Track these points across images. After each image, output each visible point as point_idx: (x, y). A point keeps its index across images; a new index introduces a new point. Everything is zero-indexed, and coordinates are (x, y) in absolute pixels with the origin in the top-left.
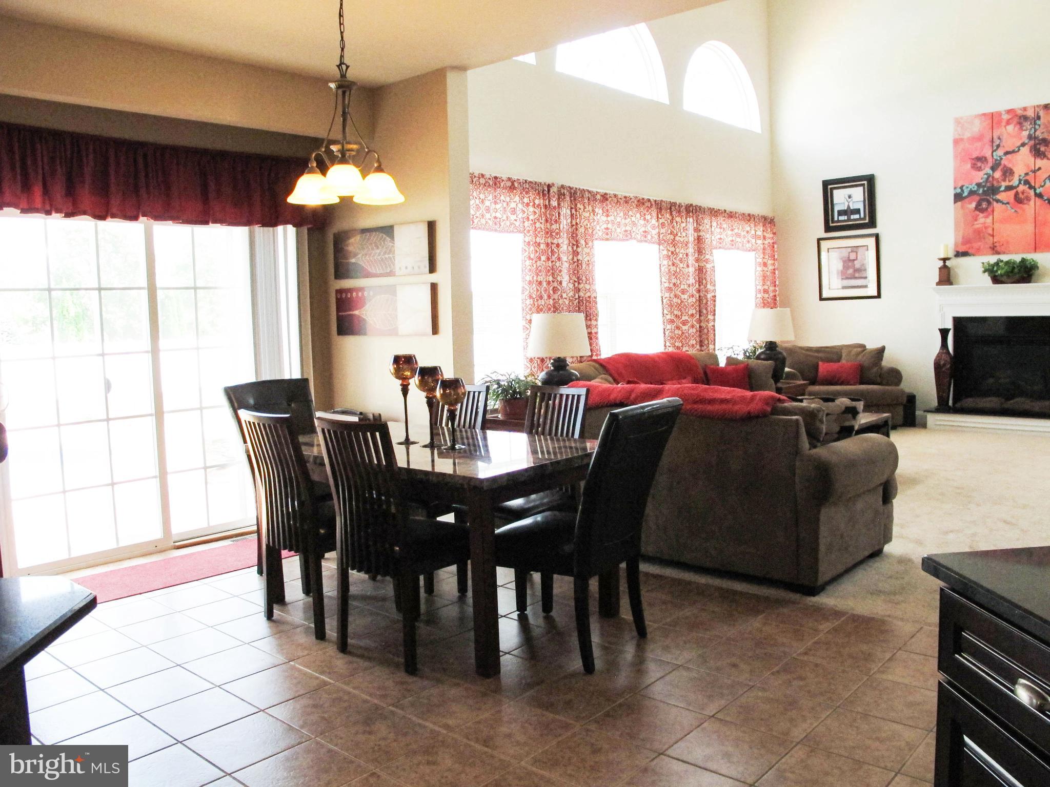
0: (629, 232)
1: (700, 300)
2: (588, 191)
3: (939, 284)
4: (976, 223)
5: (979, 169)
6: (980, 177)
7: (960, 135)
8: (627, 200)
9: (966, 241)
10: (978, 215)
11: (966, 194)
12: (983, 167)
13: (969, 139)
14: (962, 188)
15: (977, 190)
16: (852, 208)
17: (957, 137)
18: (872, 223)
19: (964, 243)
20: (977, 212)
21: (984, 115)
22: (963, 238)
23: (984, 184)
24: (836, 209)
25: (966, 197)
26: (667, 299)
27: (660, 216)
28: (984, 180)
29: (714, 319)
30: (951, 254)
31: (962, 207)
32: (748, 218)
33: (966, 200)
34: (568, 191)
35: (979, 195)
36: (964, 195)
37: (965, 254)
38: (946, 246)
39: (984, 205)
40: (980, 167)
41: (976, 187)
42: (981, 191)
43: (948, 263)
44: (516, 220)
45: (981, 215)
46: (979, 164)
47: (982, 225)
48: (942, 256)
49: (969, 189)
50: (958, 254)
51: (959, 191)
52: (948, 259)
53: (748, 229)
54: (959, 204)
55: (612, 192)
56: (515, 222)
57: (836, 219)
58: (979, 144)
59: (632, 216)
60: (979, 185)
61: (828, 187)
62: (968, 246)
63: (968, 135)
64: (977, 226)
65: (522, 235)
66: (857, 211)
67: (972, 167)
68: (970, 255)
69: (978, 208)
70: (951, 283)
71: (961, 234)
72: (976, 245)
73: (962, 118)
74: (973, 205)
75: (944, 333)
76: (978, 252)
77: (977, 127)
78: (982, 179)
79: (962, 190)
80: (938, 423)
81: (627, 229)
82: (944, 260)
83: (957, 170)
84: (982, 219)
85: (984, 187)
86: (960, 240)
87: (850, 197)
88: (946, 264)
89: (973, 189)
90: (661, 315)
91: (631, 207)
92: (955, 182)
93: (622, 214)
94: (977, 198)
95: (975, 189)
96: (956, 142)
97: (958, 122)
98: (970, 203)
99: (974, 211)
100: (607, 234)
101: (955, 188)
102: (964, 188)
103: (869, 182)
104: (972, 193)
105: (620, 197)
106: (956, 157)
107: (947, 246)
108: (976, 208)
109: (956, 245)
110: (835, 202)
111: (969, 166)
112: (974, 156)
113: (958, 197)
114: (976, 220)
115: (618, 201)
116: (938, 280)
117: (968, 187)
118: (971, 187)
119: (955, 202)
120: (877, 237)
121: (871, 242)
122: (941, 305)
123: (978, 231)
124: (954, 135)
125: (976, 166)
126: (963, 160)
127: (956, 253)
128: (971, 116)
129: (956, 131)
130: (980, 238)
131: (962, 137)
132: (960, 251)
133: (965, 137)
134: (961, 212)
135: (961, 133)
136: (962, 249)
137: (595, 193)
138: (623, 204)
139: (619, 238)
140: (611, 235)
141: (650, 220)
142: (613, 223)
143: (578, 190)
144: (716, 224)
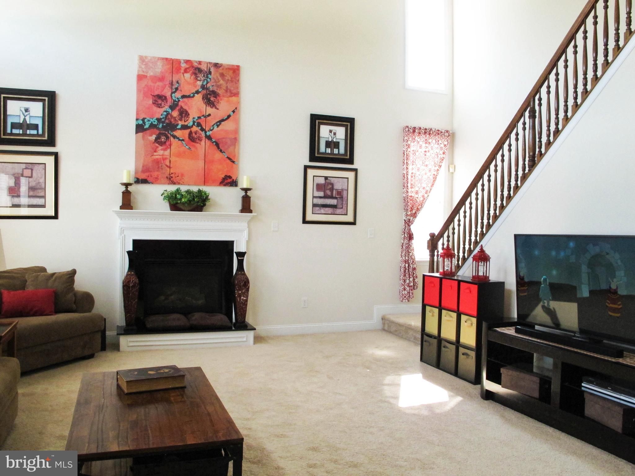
3: (121, 208)
4: (155, 154)
5: (159, 106)
6: (160, 113)
7: (143, 72)
9: (146, 169)
10: (158, 147)
11: (147, 126)
12: (163, 105)
13: (151, 76)
14: (143, 120)
15: (158, 124)
16: (28, 123)
17: (141, 73)
18: (51, 141)
19: (143, 171)
20: (157, 145)
21: (167, 59)
22: (143, 166)
23: (163, 120)
24: (10, 120)
25: (146, 129)
28: (164, 116)
30: (132, 181)
31: (143, 137)
33: (148, 132)
35: (158, 129)
36: (145, 127)
37: (145, 181)
38: (128, 172)
39: (163, 139)
40: (161, 104)
41: (156, 121)
42: (161, 126)
43: (130, 188)
45: (160, 148)
46: (160, 102)
47: (161, 157)
48: (125, 181)
49: (150, 122)
50: (138, 181)
51: (141, 122)
52: (130, 184)
54: (140, 134)
57: (9, 131)
58: (160, 84)
60: (159, 120)
61: (3, 96)
62: (147, 174)
63: (151, 73)
64: (157, 157)
66: (34, 126)
67: (153, 103)
68: (149, 183)
69: (157, 140)
70: (131, 208)
71: (142, 161)
72: (155, 174)
73: (146, 57)
74: (154, 137)
75: (132, 255)
76: (155, 181)
77: (159, 69)
78: (162, 115)
79: (144, 123)
82: (127, 185)
83: (139, 104)
84: (161, 152)
85: (163, 122)
86: (140, 169)
87: (27, 110)
88: (129, 189)
89: (154, 123)
92: (137, 114)
94: (158, 132)
95: (156, 123)
96: (140, 78)
97: (142, 59)
98: (151, 135)
99: (153, 143)
101: (137, 120)
102: (146, 120)
103: (50, 99)
104: (152, 126)
106: (139, 91)
107: (130, 171)
108: (156, 140)
109: (136, 172)
110: (8, 113)
111: (151, 102)
112: (156, 93)
113: (140, 128)
114: (155, 151)
116: (121, 204)
117: (149, 121)
118: (152, 120)
119: (137, 132)
120: (56, 156)
121: (50, 161)
122: (121, 228)
123: (157, 162)
124: (138, 71)
125: (157, 103)
126: (145, 95)
127: (136, 179)
128: (154, 58)
129: (140, 67)
130: (158, 167)
131: (145, 74)
132: (140, 178)
133: (148, 75)
134: (142, 142)
135: (145, 70)
136: (142, 176)
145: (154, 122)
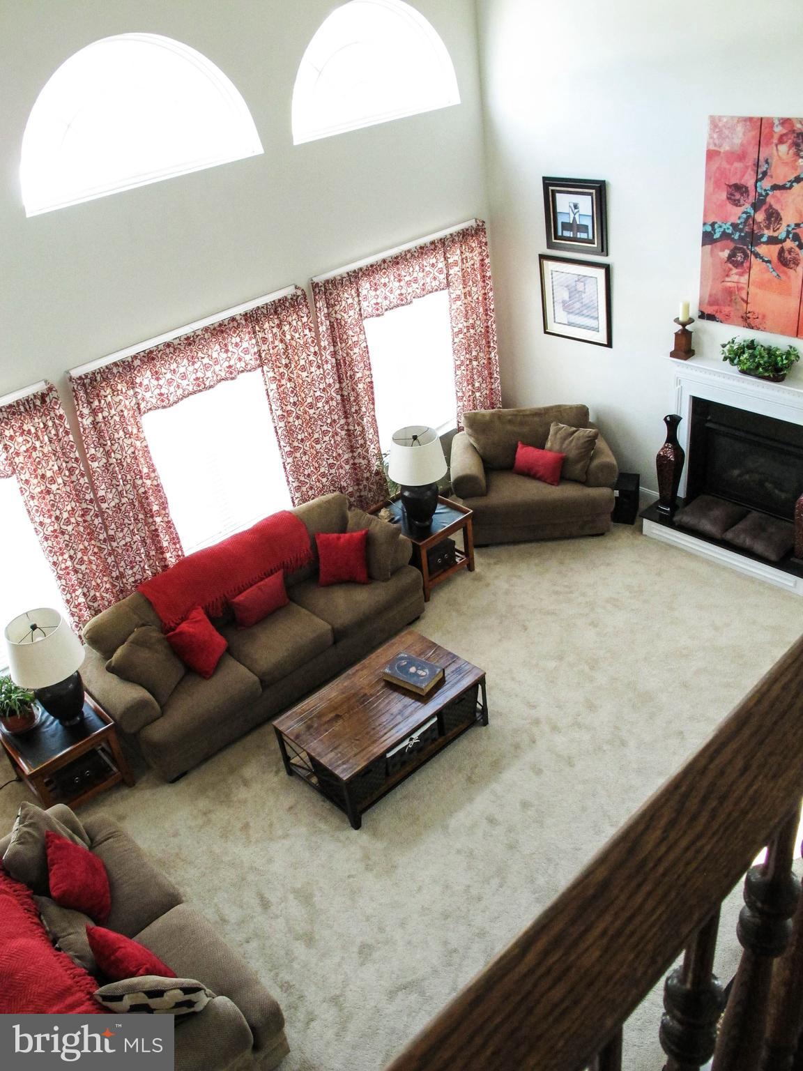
0: (201, 380)
1: (344, 400)
2: (115, 364)
3: (673, 356)
4: (727, 279)
5: (737, 203)
6: (736, 214)
7: (715, 145)
8: (190, 341)
9: (713, 302)
10: (731, 269)
11: (717, 236)
12: (742, 201)
13: (726, 153)
14: (713, 225)
15: (733, 233)
16: (578, 223)
17: (712, 147)
18: (604, 250)
19: (711, 303)
20: (730, 266)
21: (750, 119)
22: (710, 296)
23: (741, 227)
24: (560, 220)
25: (716, 241)
26: (282, 428)
27: (257, 328)
28: (743, 220)
29: (374, 408)
30: (694, 312)
31: (712, 252)
33: (718, 244)
34: (79, 384)
35: (733, 240)
36: (715, 237)
37: (711, 317)
38: (687, 307)
39: (740, 257)
40: (739, 201)
41: (731, 228)
42: (736, 236)
43: (689, 327)
45: (735, 271)
46: (738, 196)
47: (735, 285)
48: (681, 319)
49: (722, 230)
50: (703, 316)
51: (709, 229)
52: (691, 321)
53: (434, 261)
54: (708, 247)
55: (162, 343)
57: (560, 234)
58: (739, 165)
59: (203, 358)
60: (735, 226)
61: (552, 186)
62: (715, 308)
63: (726, 147)
64: (729, 284)
65: (13, 478)
66: (584, 228)
67: (728, 198)
68: (718, 321)
70: (691, 353)
71: (709, 287)
72: (726, 309)
73: (720, 118)
74: (726, 253)
75: (673, 422)
76: (726, 319)
77: (739, 138)
78: (739, 218)
79: (714, 229)
81: (198, 376)
82: (684, 323)
83: (707, 199)
84: (735, 278)
85: (741, 230)
86: (707, 299)
87: (576, 206)
88: (687, 328)
89: (727, 231)
90: (278, 448)
91: (201, 347)
92: (705, 216)
93: (185, 361)
94: (732, 245)
95: (729, 231)
96: (711, 155)
97: (715, 123)
98: (722, 250)
99: (725, 263)
100: (163, 401)
101: (704, 224)
102: (716, 226)
103: (599, 190)
104: (725, 235)
105: (176, 342)
106: (708, 178)
107: (689, 304)
108: (730, 257)
109: (701, 304)
110: (558, 211)
111: (724, 195)
112: (733, 182)
113: (708, 238)
114: (727, 276)
115: (175, 349)
116: (672, 352)
117: (720, 227)
118: (724, 227)
119: (704, 244)
120: (608, 269)
121: (601, 274)
122: (677, 378)
123: (729, 292)
124: (708, 144)
125: (733, 197)
126: (717, 184)
127: (700, 314)
128: (732, 118)
129: (711, 137)
130: (731, 301)
131: (718, 149)
132: (706, 313)
133: (722, 150)
134: (709, 260)
135: (717, 141)
136: (709, 310)
137: (130, 360)
138: (185, 348)
139: (186, 393)
140: (169, 400)
141: (240, 343)
142: (170, 382)
143: (98, 373)
144: (368, 285)
145: (728, 229)
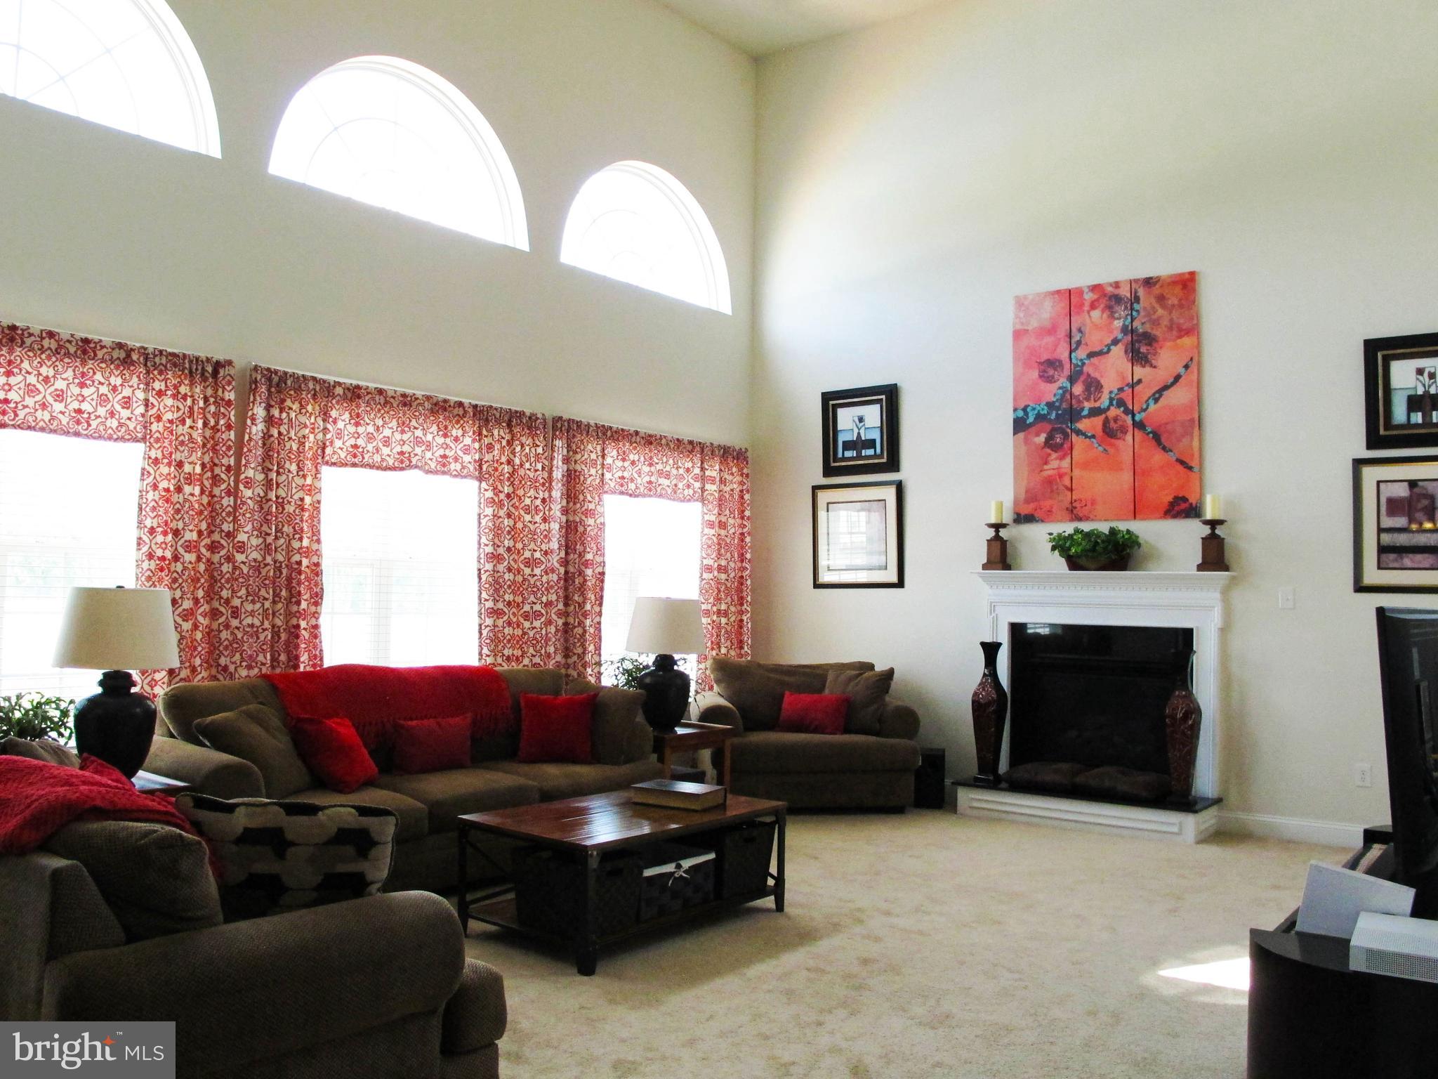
0: (407, 455)
1: (567, 578)
2: (314, 379)
3: (987, 567)
4: (1046, 467)
5: (1050, 380)
6: (1051, 392)
7: (1022, 324)
8: (407, 401)
9: (1031, 497)
10: (1050, 455)
11: (1031, 420)
12: (1056, 376)
13: (1035, 329)
14: (1024, 410)
15: (1048, 413)
16: (863, 439)
17: (1019, 327)
18: (893, 463)
19: (1028, 501)
20: (1048, 451)
21: (1058, 292)
22: (1027, 491)
23: (1057, 404)
24: (842, 438)
25: (1031, 425)
26: (488, 573)
27: (485, 432)
28: (1058, 397)
29: (601, 611)
30: (1007, 517)
31: (1026, 441)
32: (690, 447)
33: (1033, 429)
34: (263, 376)
35: (1050, 421)
36: (1028, 422)
37: (1029, 519)
38: (1000, 506)
39: (1058, 439)
40: (1053, 377)
41: (1046, 408)
42: (1053, 416)
43: (1003, 533)
44: (129, 419)
45: (1054, 455)
46: (1051, 372)
47: (1056, 472)
48: (993, 521)
49: (1036, 412)
50: (1021, 519)
51: (1020, 414)
52: (1004, 526)
53: (690, 465)
54: (1021, 435)
55: (372, 385)
56: (128, 422)
57: (840, 455)
58: (1049, 340)
59: (415, 428)
60: (1050, 405)
61: (832, 402)
62: (1032, 506)
63: (1034, 324)
64: (1048, 473)
65: (141, 447)
66: (871, 443)
67: (1041, 377)
68: (1037, 521)
69: (1048, 443)
70: (1007, 567)
71: (1024, 483)
72: (1047, 504)
73: (1025, 297)
74: (1042, 438)
75: (990, 650)
76: (1047, 517)
77: (1047, 312)
78: (1055, 395)
79: (1026, 413)
80: (976, 804)
81: (404, 450)
82: (997, 527)
83: (1017, 381)
84: (1056, 464)
85: (1058, 408)
86: (1022, 496)
87: (861, 419)
88: (1000, 534)
89: (1042, 412)
90: (476, 601)
91: (417, 414)
92: (1015, 400)
93: (394, 423)
94: (1049, 427)
95: (1045, 412)
96: (1018, 335)
97: (1020, 303)
98: (1038, 435)
99: (1043, 448)
100: (355, 456)
101: (1015, 410)
102: (1029, 409)
103: (889, 397)
104: (1040, 418)
105: (390, 393)
106: (1016, 359)
107: (1002, 503)
109: (1016, 502)
110: (839, 428)
111: (1035, 374)
112: (1045, 357)
113: (1020, 425)
114: (1046, 463)
115: (386, 402)
116: (985, 561)
117: (1034, 409)
118: (1038, 408)
119: (1015, 433)
120: (900, 488)
121: (890, 494)
122: (991, 603)
123: (1049, 482)
124: (1014, 324)
125: (1046, 375)
126: (1027, 365)
127: (1016, 516)
128: (1038, 295)
129: (1017, 317)
130: (1052, 491)
131: (1026, 328)
132: (1023, 514)
133: (1030, 328)
134: (1023, 449)
135: (1024, 320)
136: (1026, 510)
137: (332, 383)
138: (398, 406)
139: (384, 465)
140: (363, 458)
141: (461, 438)
142: (370, 438)
143: (290, 376)
144: (615, 453)
145: (1043, 409)
